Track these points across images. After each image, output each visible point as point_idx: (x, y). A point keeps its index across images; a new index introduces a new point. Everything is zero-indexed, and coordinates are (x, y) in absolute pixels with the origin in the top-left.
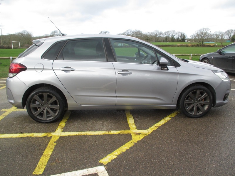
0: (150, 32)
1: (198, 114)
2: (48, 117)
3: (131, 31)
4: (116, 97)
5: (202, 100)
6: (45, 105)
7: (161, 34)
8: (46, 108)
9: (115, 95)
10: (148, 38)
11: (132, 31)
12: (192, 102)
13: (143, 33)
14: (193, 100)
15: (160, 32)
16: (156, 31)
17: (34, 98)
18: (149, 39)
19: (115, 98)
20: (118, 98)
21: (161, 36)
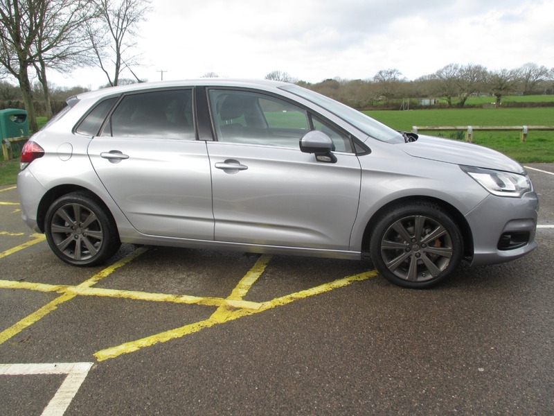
0: (509, 69)
1: (421, 279)
2: (83, 255)
3: (455, 68)
4: (215, 220)
5: (432, 244)
6: (79, 230)
7: (543, 72)
8: (80, 236)
9: (212, 217)
10: (502, 85)
11: (460, 67)
12: (404, 246)
13: (488, 70)
14: (407, 242)
15: (539, 67)
16: (529, 64)
17: (58, 212)
18: (503, 87)
19: (211, 224)
20: (218, 225)
21: (543, 77)
